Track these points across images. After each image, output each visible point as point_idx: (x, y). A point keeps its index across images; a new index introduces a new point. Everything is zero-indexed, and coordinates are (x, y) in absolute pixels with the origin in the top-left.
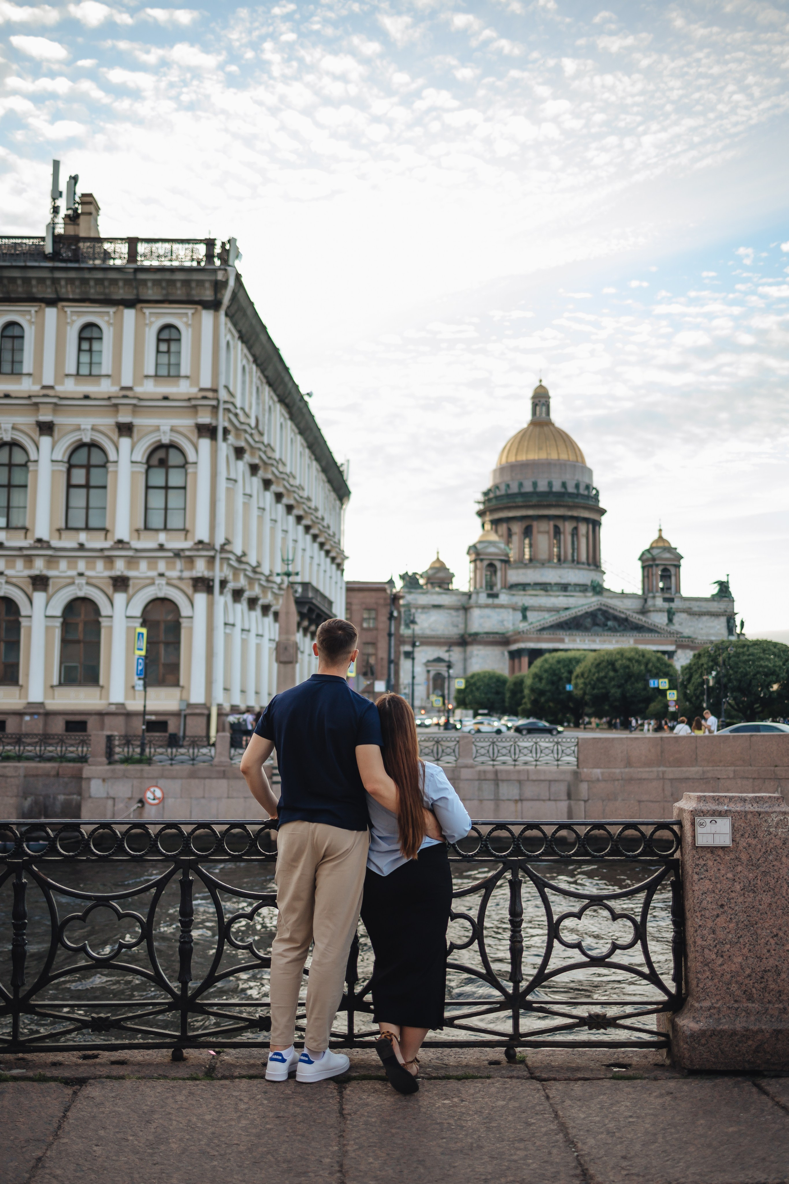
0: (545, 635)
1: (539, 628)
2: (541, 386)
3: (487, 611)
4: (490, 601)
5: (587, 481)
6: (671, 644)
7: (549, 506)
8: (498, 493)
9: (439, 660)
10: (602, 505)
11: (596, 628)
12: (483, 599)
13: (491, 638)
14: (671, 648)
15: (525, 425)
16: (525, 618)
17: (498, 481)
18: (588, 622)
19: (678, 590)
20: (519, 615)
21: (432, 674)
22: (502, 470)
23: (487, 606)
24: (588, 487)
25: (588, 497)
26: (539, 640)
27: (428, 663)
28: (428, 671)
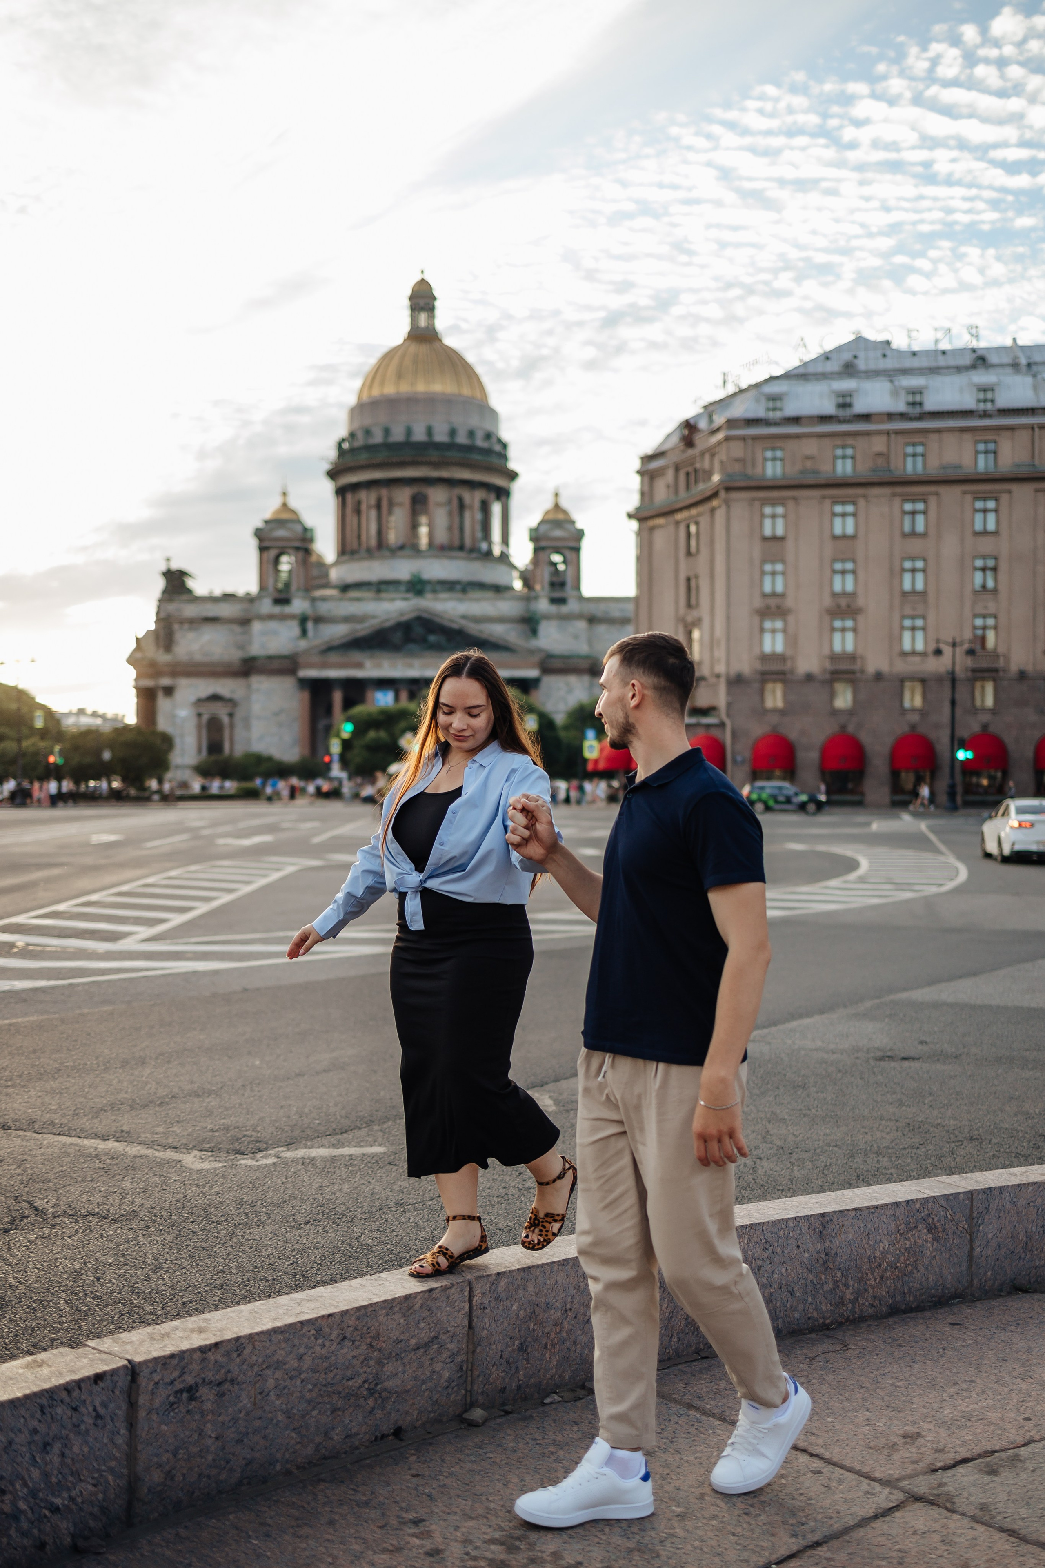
0: (333, 657)
1: (323, 647)
2: (423, 282)
3: (273, 625)
4: (277, 609)
5: (488, 426)
6: (532, 667)
7: (402, 464)
8: (356, 444)
9: (215, 698)
10: (512, 465)
11: (411, 646)
12: (266, 606)
13: (276, 665)
14: (532, 673)
15: (400, 341)
16: (304, 632)
17: (356, 425)
18: (398, 637)
19: (577, 587)
20: (296, 630)
21: (205, 718)
22: (360, 409)
23: (271, 617)
24: (488, 436)
25: (489, 452)
26: (324, 666)
27: (200, 701)
28: (199, 715)
